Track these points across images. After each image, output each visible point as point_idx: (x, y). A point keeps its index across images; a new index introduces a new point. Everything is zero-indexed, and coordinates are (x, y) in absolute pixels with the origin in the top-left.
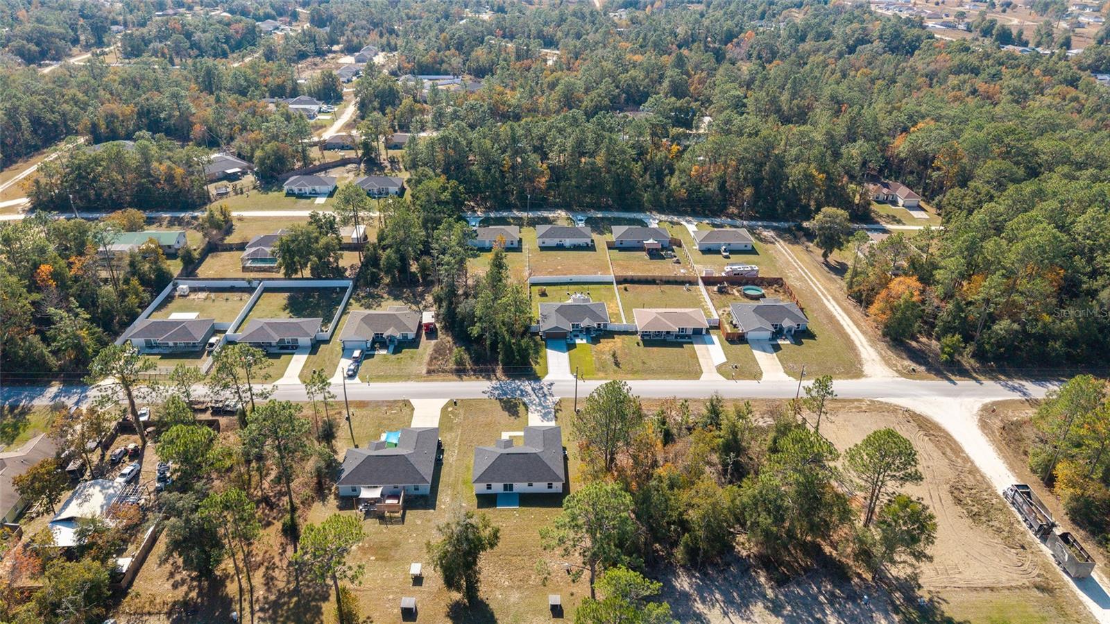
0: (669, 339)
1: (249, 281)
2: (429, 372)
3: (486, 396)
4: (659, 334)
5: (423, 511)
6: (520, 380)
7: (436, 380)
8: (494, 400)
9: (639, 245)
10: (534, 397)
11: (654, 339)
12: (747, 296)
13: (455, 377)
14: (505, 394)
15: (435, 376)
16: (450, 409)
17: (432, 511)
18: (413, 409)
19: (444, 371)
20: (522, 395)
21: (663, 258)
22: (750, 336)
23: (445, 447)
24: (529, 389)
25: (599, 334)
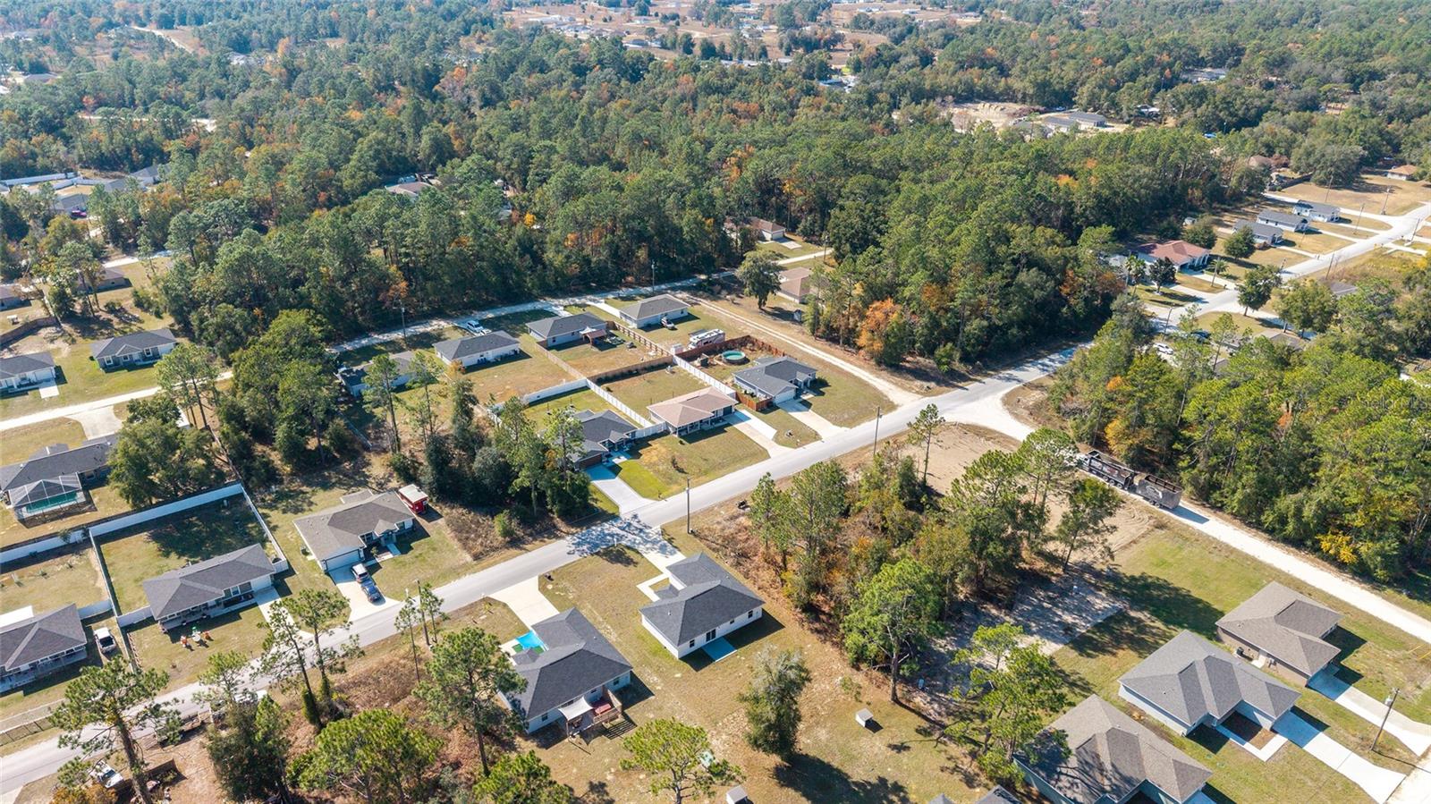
0: (706, 427)
1: (65, 536)
2: (477, 557)
3: (576, 557)
4: (693, 426)
5: (642, 703)
6: (596, 525)
7: (495, 563)
8: (590, 557)
9: (575, 338)
10: (631, 536)
11: (693, 433)
13: (513, 551)
14: (597, 546)
15: (491, 560)
17: (653, 698)
18: (505, 605)
19: (495, 549)
20: (616, 540)
21: (612, 346)
22: (777, 401)
24: (616, 530)
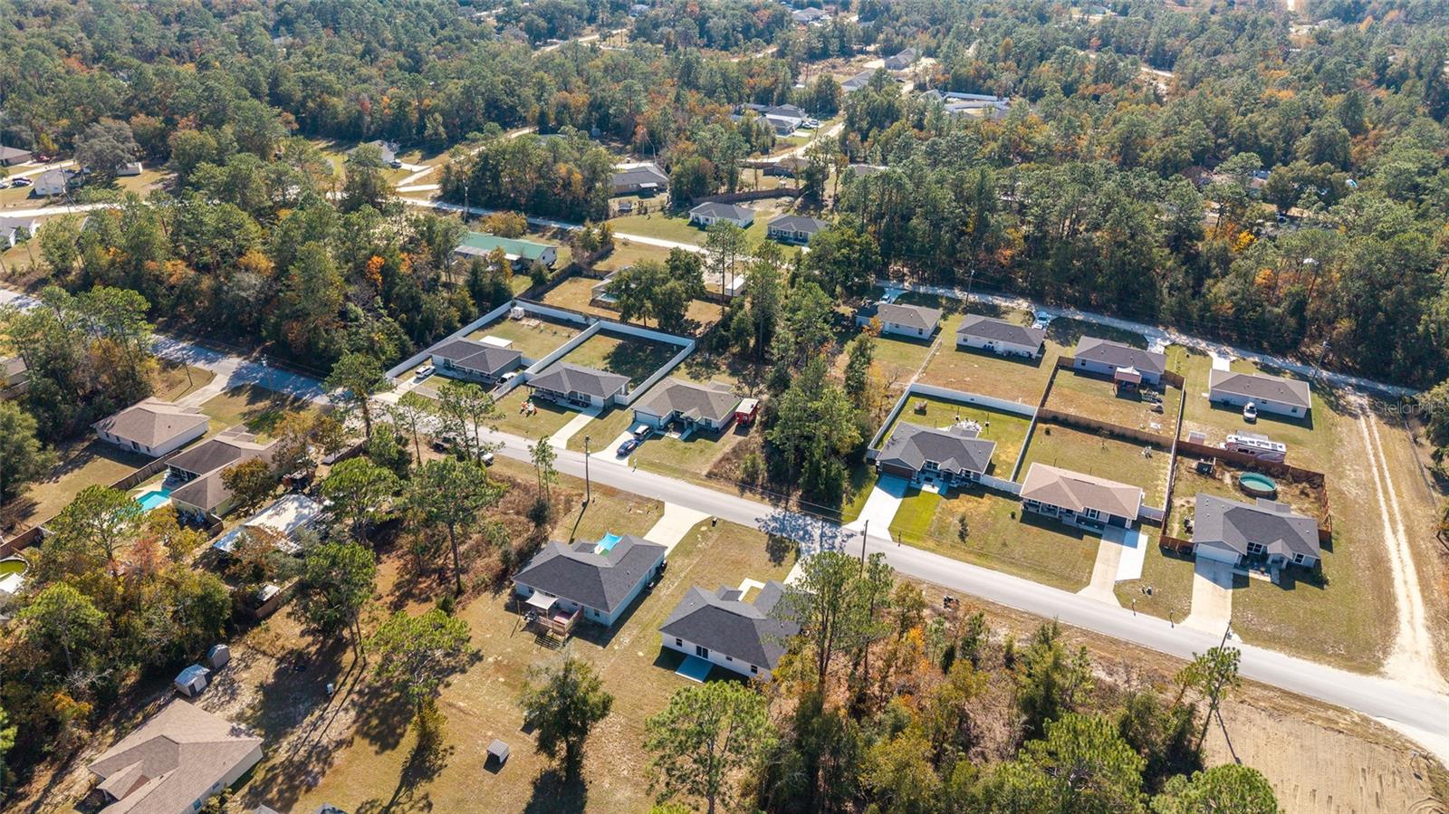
0: (1066, 520)
1: (586, 318)
2: (710, 476)
3: (756, 526)
4: (1052, 509)
5: (590, 644)
6: (812, 517)
7: (711, 487)
8: (762, 534)
9: (1107, 371)
10: (817, 545)
11: (1041, 516)
12: (1243, 489)
13: (736, 490)
14: (783, 530)
15: (713, 483)
16: (704, 528)
17: (600, 648)
18: (662, 515)
19: (728, 479)
20: (803, 539)
21: (1138, 399)
22: (1201, 550)
23: (666, 575)
24: (817, 533)
25: (963, 485)
